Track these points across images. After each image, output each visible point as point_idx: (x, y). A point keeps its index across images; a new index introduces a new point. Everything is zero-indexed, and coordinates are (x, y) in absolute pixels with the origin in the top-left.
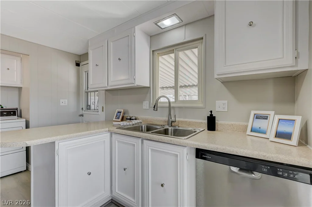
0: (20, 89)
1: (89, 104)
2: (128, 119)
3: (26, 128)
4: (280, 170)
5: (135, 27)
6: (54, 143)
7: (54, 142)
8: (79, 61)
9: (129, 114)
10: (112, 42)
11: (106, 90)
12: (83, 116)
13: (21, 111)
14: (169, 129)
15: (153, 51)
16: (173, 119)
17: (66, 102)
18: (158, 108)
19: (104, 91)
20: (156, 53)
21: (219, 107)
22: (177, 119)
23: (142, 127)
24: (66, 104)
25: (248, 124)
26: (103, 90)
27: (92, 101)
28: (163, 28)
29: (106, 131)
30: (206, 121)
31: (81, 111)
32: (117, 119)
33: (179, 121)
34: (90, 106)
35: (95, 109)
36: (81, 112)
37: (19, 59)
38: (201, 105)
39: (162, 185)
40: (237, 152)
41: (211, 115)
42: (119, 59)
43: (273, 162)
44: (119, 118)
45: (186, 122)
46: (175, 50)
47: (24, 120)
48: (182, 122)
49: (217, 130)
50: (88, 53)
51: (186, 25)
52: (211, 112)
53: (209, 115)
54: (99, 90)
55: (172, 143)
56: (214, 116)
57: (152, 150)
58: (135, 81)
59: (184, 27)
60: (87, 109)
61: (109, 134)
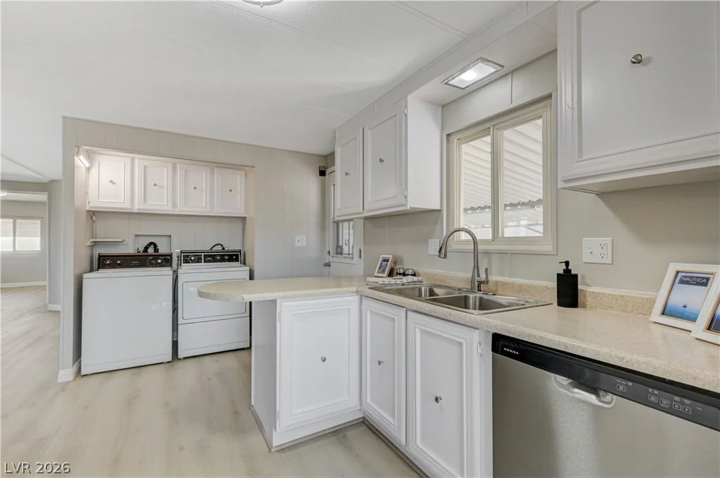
0: (244, 219)
1: (341, 245)
2: (400, 274)
3: (250, 279)
4: (653, 391)
5: (406, 97)
6: (274, 302)
7: (276, 300)
8: (324, 167)
9: (402, 265)
10: (371, 129)
11: (366, 218)
12: (330, 266)
13: (245, 253)
14: (469, 297)
15: (448, 135)
16: (483, 277)
17: (304, 241)
18: (448, 253)
19: (362, 220)
20: (454, 140)
21: (591, 253)
22: (493, 278)
23: (420, 290)
24: (304, 244)
25: (657, 295)
26: (360, 218)
27: (346, 237)
28: (463, 87)
29: (352, 292)
30: (554, 284)
31: (327, 256)
32: (380, 273)
33: (497, 282)
34: (341, 247)
35: (349, 254)
36: (327, 259)
37: (243, 173)
38: (548, 248)
39: (437, 399)
40: (566, 347)
41: (567, 271)
42: (381, 161)
43: (636, 371)
44: (384, 272)
45: (513, 284)
46: (491, 128)
47: (248, 268)
48: (504, 284)
49: (584, 306)
50: (334, 152)
51: (513, 72)
52: (567, 263)
53: (562, 272)
54: (355, 218)
55: (452, 320)
56: (573, 272)
57: (422, 331)
58: (406, 201)
59: (510, 76)
60: (337, 254)
61: (356, 298)
